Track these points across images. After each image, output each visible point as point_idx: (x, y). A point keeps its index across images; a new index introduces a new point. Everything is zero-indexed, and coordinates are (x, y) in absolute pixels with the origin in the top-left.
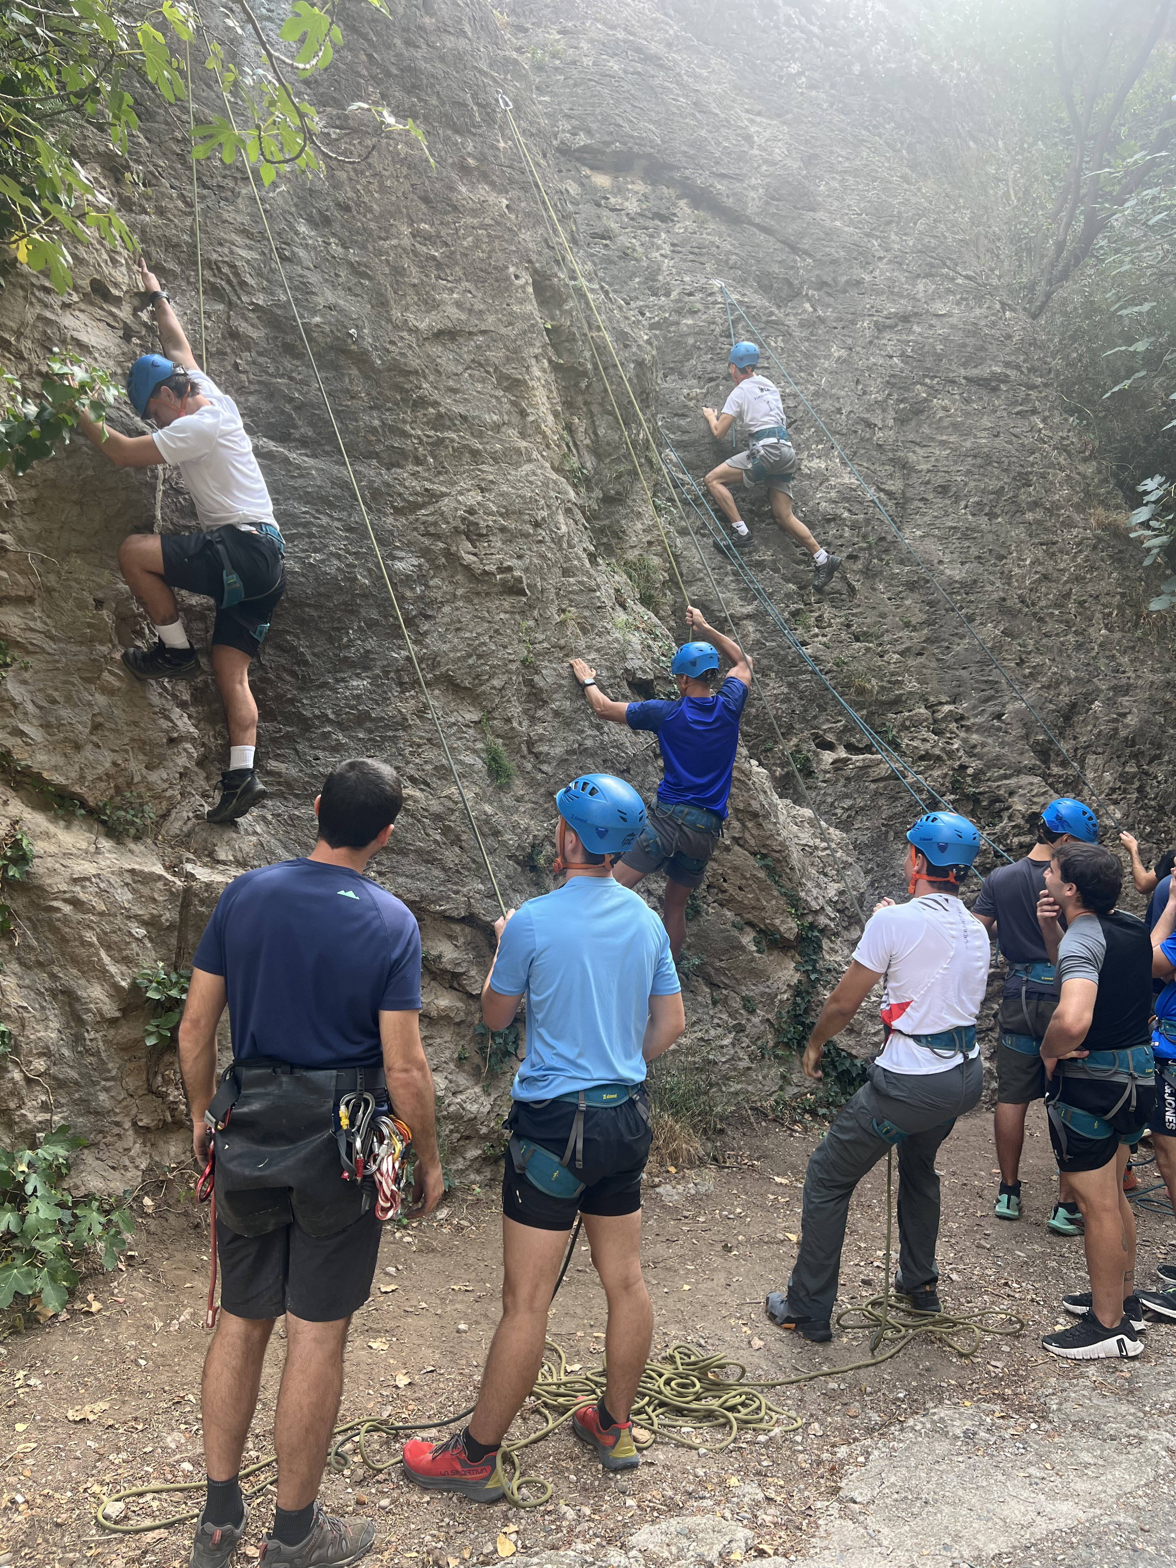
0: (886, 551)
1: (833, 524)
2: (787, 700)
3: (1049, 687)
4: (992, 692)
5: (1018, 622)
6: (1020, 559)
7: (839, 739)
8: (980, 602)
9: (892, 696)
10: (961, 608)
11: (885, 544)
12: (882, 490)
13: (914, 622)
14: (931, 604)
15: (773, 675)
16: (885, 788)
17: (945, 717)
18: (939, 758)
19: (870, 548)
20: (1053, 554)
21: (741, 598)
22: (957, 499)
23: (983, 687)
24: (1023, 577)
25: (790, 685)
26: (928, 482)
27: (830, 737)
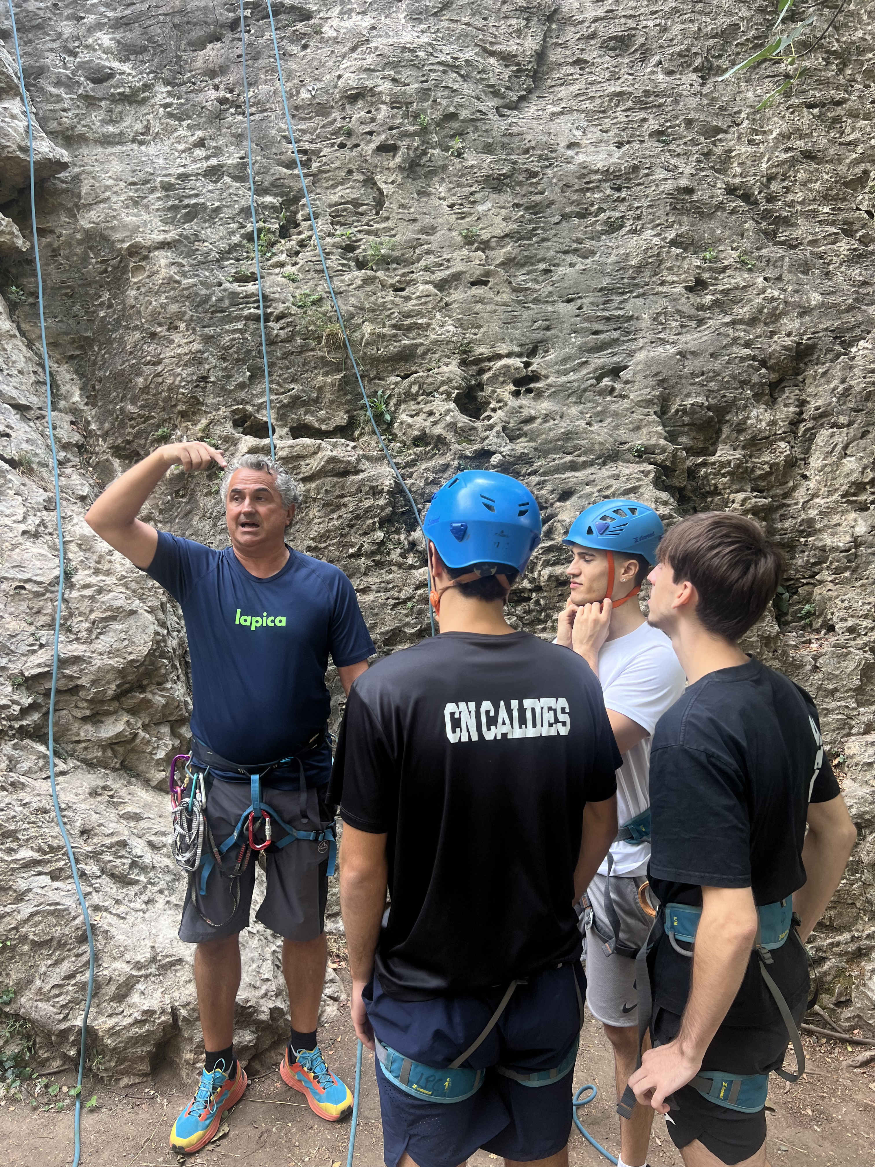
0: (461, 134)
1: (360, 104)
2: (197, 360)
3: (753, 322)
4: (615, 334)
5: (713, 224)
6: (756, 132)
7: (282, 417)
8: (637, 198)
9: (394, 348)
10: (601, 210)
11: (456, 125)
12: (492, 54)
13: (485, 235)
14: (534, 209)
15: (182, 326)
16: (318, 490)
17: (495, 376)
18: (440, 441)
19: (424, 131)
20: (836, 120)
21: (165, 222)
22: (645, 54)
23: (596, 326)
24: (756, 158)
25: (208, 340)
26: (593, 36)
27: (268, 416)
